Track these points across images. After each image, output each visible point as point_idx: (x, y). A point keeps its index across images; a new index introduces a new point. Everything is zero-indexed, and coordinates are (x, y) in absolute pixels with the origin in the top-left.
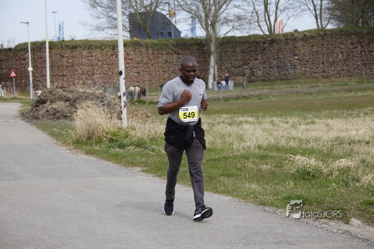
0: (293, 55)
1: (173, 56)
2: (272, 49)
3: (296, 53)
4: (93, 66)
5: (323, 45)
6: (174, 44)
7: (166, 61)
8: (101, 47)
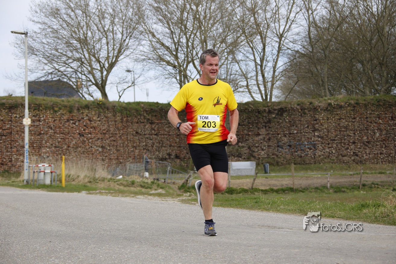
0: (312, 131)
1: (145, 126)
2: (281, 121)
3: (316, 128)
4: (41, 136)
5: (355, 118)
6: (147, 110)
7: (137, 133)
8: (53, 108)
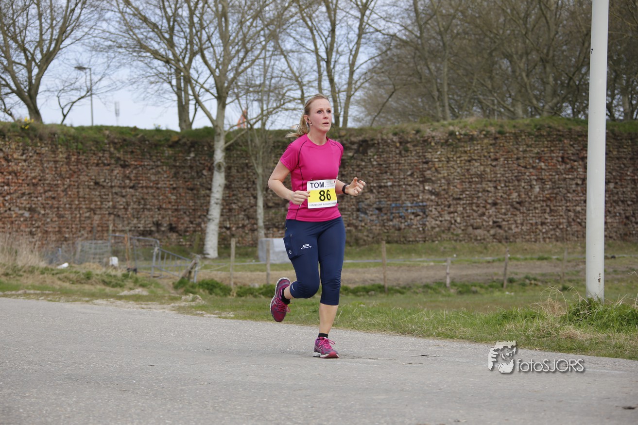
0: (419, 181)
1: (112, 170)
2: (363, 164)
3: (428, 177)
5: (496, 159)
6: (116, 141)
7: (97, 183)
